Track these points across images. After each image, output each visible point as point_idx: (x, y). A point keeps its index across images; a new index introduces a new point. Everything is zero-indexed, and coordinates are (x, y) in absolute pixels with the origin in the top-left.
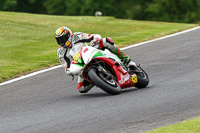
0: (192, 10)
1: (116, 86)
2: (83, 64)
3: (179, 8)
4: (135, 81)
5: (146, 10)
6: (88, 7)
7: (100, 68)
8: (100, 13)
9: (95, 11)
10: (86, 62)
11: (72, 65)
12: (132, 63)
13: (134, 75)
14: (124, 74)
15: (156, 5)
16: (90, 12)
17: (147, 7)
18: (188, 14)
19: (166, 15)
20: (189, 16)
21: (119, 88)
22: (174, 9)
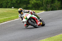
0: (42, 7)
1: (37, 25)
2: (27, 19)
3: (38, 6)
4: (41, 24)
5: (27, 7)
6: (9, 6)
7: (32, 20)
8: (13, 8)
9: (12, 7)
10: (28, 18)
11: (23, 19)
12: (40, 19)
13: (41, 22)
14: (39, 22)
15: (30, 5)
16: (10, 7)
17: (28, 6)
18: (40, 8)
19: (34, 8)
20: (41, 8)
21: (37, 26)
22: (36, 6)
